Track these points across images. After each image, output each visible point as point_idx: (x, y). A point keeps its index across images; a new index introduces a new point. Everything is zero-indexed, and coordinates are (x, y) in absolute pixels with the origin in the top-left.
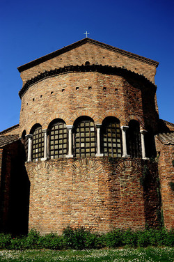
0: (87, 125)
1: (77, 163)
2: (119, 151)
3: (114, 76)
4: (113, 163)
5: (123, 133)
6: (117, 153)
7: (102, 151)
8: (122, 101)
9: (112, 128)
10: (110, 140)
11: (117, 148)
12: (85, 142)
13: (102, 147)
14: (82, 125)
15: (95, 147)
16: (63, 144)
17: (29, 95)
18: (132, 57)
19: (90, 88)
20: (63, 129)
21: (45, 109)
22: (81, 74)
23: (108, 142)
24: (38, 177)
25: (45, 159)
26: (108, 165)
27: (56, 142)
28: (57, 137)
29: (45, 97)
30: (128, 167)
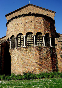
0: (31, 35)
1: (27, 49)
2: (42, 44)
3: (40, 17)
4: (40, 48)
6: (41, 45)
7: (36, 45)
8: (43, 26)
9: (39, 36)
10: (39, 40)
11: (41, 43)
12: (30, 42)
13: (36, 43)
14: (29, 35)
15: (34, 43)
16: (22, 42)
17: (9, 25)
18: (46, 10)
19: (31, 22)
20: (22, 37)
21: (15, 30)
22: (28, 17)
23: (38, 41)
24: (14, 54)
25: (16, 48)
26: (38, 49)
27: (20, 42)
28: (20, 40)
29: (15, 26)
30: (45, 50)
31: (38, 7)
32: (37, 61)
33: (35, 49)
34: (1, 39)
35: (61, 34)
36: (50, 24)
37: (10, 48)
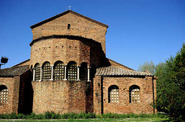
0: (61, 65)
1: (55, 83)
2: (76, 77)
3: (75, 41)
4: (71, 83)
5: (78, 69)
6: (74, 78)
7: (67, 78)
8: (78, 53)
9: (72, 66)
10: (71, 72)
11: (74, 76)
12: (59, 73)
13: (67, 76)
14: (58, 65)
15: (64, 76)
19: (63, 47)
21: (41, 56)
22: (59, 39)
24: (37, 89)
25: (40, 81)
26: (69, 84)
27: (46, 72)
28: (46, 70)
29: (42, 50)
30: (79, 85)
31: (82, 16)
32: (65, 99)
33: (65, 83)
34: (23, 63)
35: (113, 61)
36: (90, 50)
37: (34, 80)
